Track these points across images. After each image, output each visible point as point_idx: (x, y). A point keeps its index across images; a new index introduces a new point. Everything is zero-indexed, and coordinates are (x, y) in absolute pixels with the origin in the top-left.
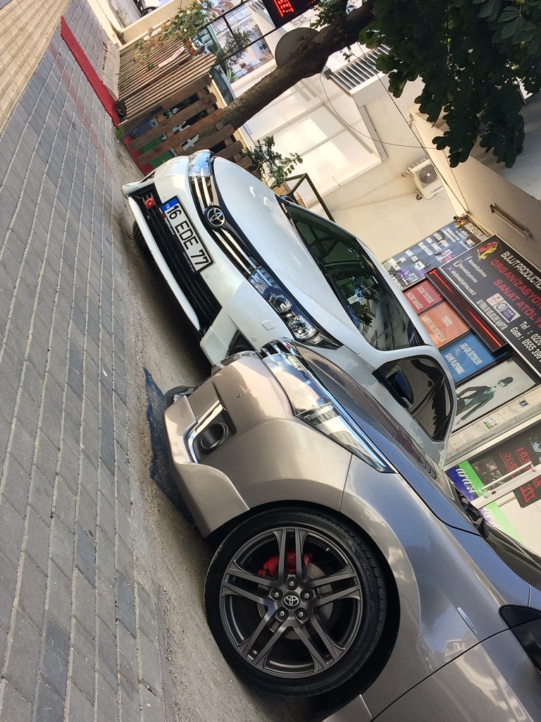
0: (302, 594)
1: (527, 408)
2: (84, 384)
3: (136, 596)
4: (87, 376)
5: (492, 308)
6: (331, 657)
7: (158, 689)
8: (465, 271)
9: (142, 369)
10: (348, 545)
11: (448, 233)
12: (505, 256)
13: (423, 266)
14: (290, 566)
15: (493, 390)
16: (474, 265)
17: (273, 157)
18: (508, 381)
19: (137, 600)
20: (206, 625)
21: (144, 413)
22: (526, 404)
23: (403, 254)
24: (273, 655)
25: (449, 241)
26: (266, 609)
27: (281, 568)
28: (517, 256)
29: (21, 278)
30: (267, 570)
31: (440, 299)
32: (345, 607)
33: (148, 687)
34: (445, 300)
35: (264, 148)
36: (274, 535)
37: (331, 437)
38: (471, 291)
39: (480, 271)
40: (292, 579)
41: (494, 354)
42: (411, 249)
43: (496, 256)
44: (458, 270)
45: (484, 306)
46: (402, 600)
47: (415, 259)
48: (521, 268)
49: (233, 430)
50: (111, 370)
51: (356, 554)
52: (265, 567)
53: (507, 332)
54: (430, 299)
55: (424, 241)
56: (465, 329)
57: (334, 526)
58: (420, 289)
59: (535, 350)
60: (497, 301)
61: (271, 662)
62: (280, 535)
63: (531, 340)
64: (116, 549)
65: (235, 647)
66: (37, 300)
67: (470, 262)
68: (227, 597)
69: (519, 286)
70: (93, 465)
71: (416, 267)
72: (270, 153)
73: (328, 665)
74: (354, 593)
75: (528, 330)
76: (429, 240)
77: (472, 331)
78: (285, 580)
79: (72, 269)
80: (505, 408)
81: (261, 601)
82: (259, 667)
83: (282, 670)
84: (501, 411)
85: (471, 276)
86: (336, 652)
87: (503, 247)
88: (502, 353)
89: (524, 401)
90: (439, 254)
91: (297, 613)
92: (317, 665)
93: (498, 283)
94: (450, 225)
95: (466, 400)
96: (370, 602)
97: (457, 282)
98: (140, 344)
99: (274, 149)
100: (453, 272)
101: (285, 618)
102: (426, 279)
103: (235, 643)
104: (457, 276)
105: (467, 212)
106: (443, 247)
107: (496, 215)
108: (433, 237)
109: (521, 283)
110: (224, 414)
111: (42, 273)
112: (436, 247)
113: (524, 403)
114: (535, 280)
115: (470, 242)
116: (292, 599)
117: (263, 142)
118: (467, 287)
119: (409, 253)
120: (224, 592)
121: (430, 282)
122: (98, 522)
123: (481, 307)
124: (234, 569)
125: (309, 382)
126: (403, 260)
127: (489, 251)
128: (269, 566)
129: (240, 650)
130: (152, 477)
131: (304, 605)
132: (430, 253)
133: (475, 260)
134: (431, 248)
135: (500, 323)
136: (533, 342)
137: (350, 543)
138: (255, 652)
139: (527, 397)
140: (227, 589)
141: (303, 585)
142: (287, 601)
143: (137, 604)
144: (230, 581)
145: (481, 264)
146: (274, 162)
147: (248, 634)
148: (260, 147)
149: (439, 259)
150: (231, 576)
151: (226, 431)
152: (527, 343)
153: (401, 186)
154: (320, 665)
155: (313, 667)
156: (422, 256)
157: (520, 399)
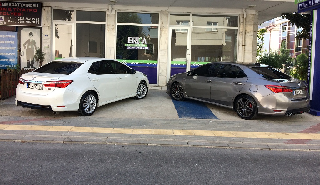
1: (49, 36)
15: (31, 39)
18: (31, 34)
22: (47, 35)
41: (15, 31)
53: (8, 23)
59: (25, 22)
63: (19, 20)
75: (13, 18)
80: (44, 41)
89: (46, 35)
95: (29, 47)
136: (21, 20)
139: (44, 33)
152: (20, 22)
157: (43, 36)
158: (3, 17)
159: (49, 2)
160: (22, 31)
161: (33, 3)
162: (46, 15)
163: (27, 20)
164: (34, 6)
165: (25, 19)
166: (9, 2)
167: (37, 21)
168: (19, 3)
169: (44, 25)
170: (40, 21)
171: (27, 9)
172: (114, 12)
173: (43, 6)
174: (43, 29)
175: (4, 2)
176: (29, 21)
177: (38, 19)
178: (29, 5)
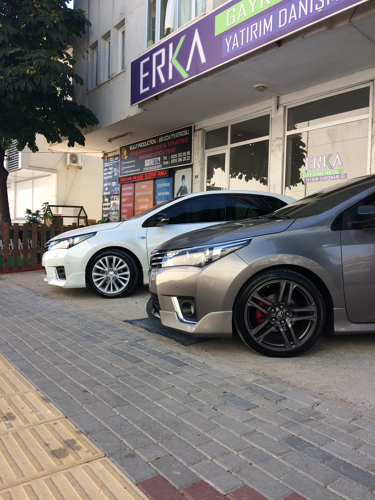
0: (280, 308)
1: (199, 177)
2: (133, 355)
3: (260, 386)
4: (128, 351)
5: (150, 166)
6: (313, 312)
7: (317, 400)
8: (128, 167)
9: (124, 323)
10: (272, 277)
11: (107, 165)
12: (131, 148)
13: (115, 183)
14: (265, 306)
15: (183, 185)
16: (128, 162)
17: (37, 213)
18: (183, 177)
19: (263, 386)
20: (269, 358)
21: (149, 333)
23: (104, 188)
24: (298, 335)
25: (110, 166)
26: (278, 328)
27: (264, 311)
28: (134, 144)
29: (65, 358)
30: (260, 318)
31: (133, 184)
32: (296, 293)
33: (316, 405)
34: (134, 182)
35: (30, 216)
36: (249, 306)
37: (221, 257)
38: (138, 170)
39: (132, 161)
40: (271, 309)
41: (170, 176)
42: (104, 183)
43: (129, 152)
44: (125, 170)
45: (147, 169)
46: (307, 268)
47: (109, 184)
48: (140, 145)
49: (192, 298)
50: (124, 338)
51: (277, 276)
52: (258, 318)
53: (163, 166)
54: (131, 188)
55: (104, 176)
56: (151, 182)
57: (260, 278)
58: (124, 189)
59: (177, 160)
60: (148, 163)
61: (300, 338)
62: (250, 303)
63: (173, 159)
64: (233, 384)
65: (285, 350)
66: (80, 356)
67: (125, 163)
68: (262, 342)
69: (147, 150)
70: (182, 372)
71: (113, 185)
72: (34, 214)
73: (315, 315)
74: (293, 286)
75: (168, 158)
76: (105, 174)
77: (154, 180)
78: (270, 312)
79: (62, 330)
80: (194, 185)
81: (273, 328)
82: (300, 345)
83: (306, 335)
84: (194, 187)
85: (132, 166)
86: (312, 308)
87: (127, 147)
88: (170, 174)
90: (113, 174)
91: (287, 316)
92: (313, 319)
93: (141, 158)
94: (104, 162)
96: (301, 282)
97: (131, 173)
98: (109, 317)
99: (34, 211)
100: (125, 172)
101: (285, 322)
102: (121, 184)
103: (284, 350)
104: (127, 172)
105: (103, 152)
106: (111, 170)
107: (113, 142)
108: (104, 172)
109: (147, 149)
110: (179, 298)
111: (64, 346)
112: (110, 173)
113: (197, 177)
114: (149, 143)
115: (116, 159)
116: (279, 314)
117: (27, 215)
118: (135, 171)
119: (106, 185)
120: (260, 342)
121: (123, 184)
122: (217, 386)
123: (146, 170)
124: (253, 333)
125: (187, 253)
126: (107, 189)
127: (125, 154)
128: (259, 315)
129: (288, 349)
130: (186, 346)
131: (285, 310)
132: (111, 177)
133: (125, 161)
134: (109, 175)
135: (158, 167)
137: (271, 276)
138: (292, 343)
139: (195, 174)
140: (260, 341)
141: (276, 306)
142: (279, 317)
143: (266, 388)
144: (257, 337)
145: (128, 159)
146: (39, 215)
147: (283, 341)
148: (29, 217)
149: (116, 174)
150: (255, 335)
151: (189, 301)
152: (173, 161)
153: (72, 172)
154: (314, 318)
155: (312, 322)
156: (110, 181)
157: (194, 177)
158: (159, 158)
159: (201, 122)
160: (176, 175)
161: (183, 129)
162: (197, 142)
163: (179, 158)
164: (186, 133)
165: (177, 155)
166: (163, 136)
167: (188, 156)
168: (171, 133)
169: (195, 162)
170: (191, 155)
171: (179, 140)
172: (281, 109)
173: (194, 131)
174: (194, 167)
175: (160, 136)
176: (181, 157)
177: (188, 153)
178: (181, 134)
